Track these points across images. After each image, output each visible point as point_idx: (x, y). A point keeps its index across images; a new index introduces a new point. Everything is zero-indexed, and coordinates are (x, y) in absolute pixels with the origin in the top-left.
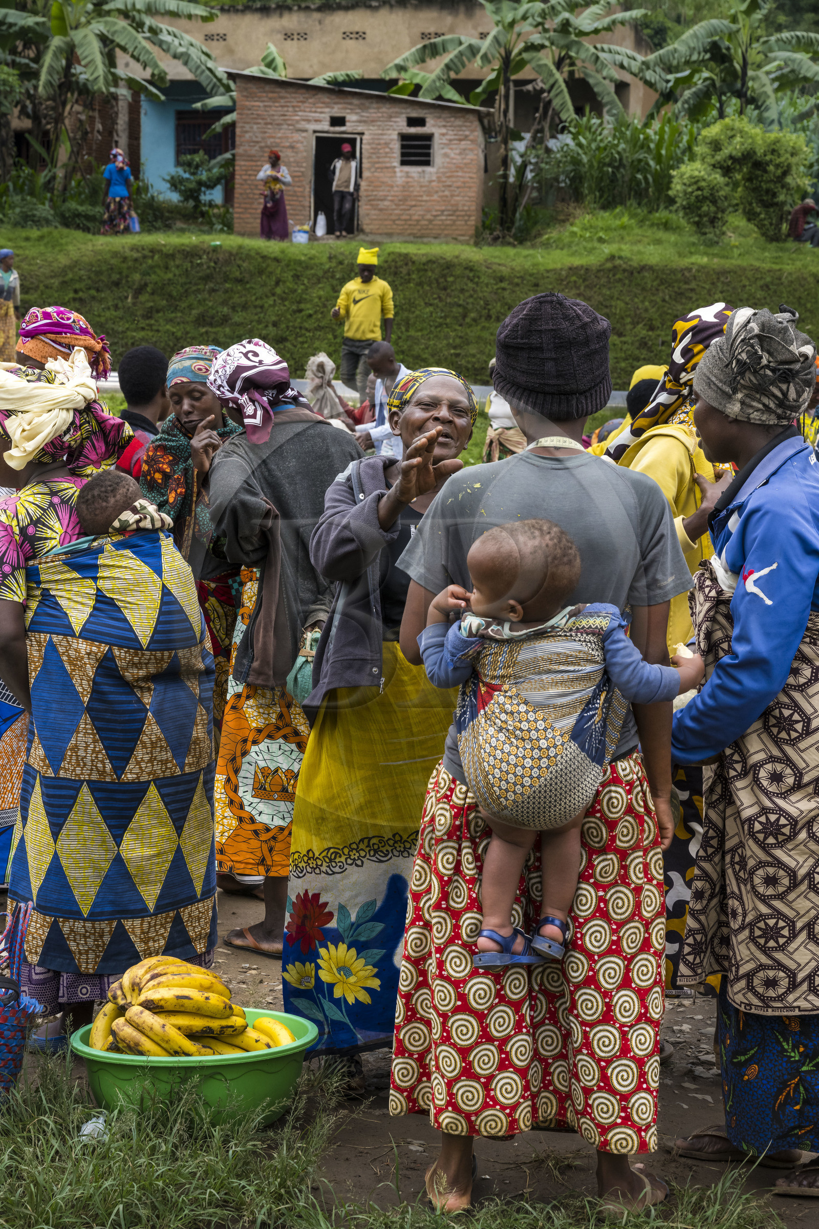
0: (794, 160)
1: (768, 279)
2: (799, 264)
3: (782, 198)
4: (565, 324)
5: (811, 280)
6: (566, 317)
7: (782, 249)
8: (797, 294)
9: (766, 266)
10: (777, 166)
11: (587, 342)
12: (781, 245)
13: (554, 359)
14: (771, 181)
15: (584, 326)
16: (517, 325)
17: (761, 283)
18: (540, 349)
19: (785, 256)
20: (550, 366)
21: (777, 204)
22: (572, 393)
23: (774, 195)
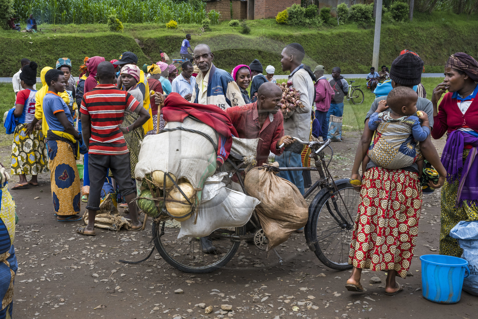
0: (9, 4)
1: (7, 41)
2: (16, 37)
3: (7, 16)
4: (414, 61)
5: (21, 42)
6: (414, 59)
7: (9, 32)
8: (17, 46)
9: (6, 37)
10: (4, 6)
11: (419, 66)
12: (9, 31)
13: (410, 70)
14: (3, 11)
15: (419, 61)
16: (401, 61)
17: (5, 42)
18: (407, 67)
19: (11, 34)
20: (409, 71)
21: (6, 18)
22: (414, 79)
23: (4, 15)
